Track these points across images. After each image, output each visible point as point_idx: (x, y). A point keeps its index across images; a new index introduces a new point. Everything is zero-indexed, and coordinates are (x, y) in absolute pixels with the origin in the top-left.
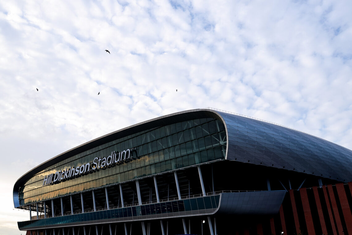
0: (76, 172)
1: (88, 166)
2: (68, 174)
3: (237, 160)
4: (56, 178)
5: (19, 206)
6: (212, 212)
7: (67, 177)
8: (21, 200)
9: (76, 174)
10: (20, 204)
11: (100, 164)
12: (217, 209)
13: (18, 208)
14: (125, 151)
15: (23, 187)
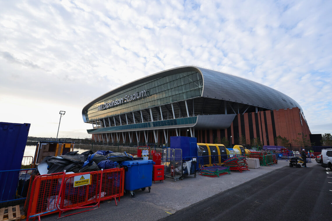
0: (116, 104)
1: (122, 100)
2: (111, 105)
3: (208, 97)
4: (104, 107)
5: (86, 121)
6: (192, 125)
7: (111, 106)
8: (87, 119)
9: (115, 105)
10: (87, 121)
11: (129, 99)
12: (195, 124)
13: (86, 122)
14: (142, 92)
15: (87, 112)
